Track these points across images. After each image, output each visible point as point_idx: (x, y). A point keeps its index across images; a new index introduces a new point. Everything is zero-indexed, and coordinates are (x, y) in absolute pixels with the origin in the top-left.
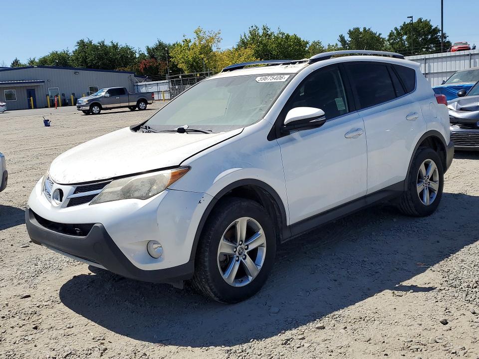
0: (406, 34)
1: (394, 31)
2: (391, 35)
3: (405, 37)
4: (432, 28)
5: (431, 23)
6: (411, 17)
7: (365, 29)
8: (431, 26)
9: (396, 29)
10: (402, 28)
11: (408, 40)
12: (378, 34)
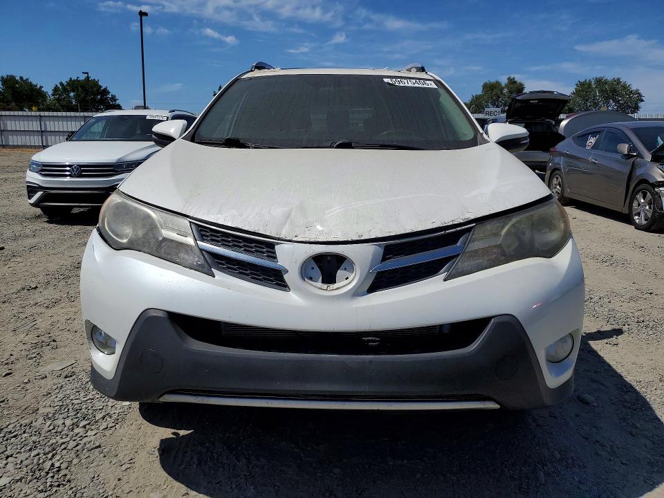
0: (73, 91)
1: (59, 85)
2: (56, 90)
3: (72, 94)
4: (102, 89)
5: (100, 84)
6: (86, 73)
7: (21, 78)
8: (101, 87)
9: (61, 84)
10: (68, 84)
11: (76, 97)
12: (38, 87)
